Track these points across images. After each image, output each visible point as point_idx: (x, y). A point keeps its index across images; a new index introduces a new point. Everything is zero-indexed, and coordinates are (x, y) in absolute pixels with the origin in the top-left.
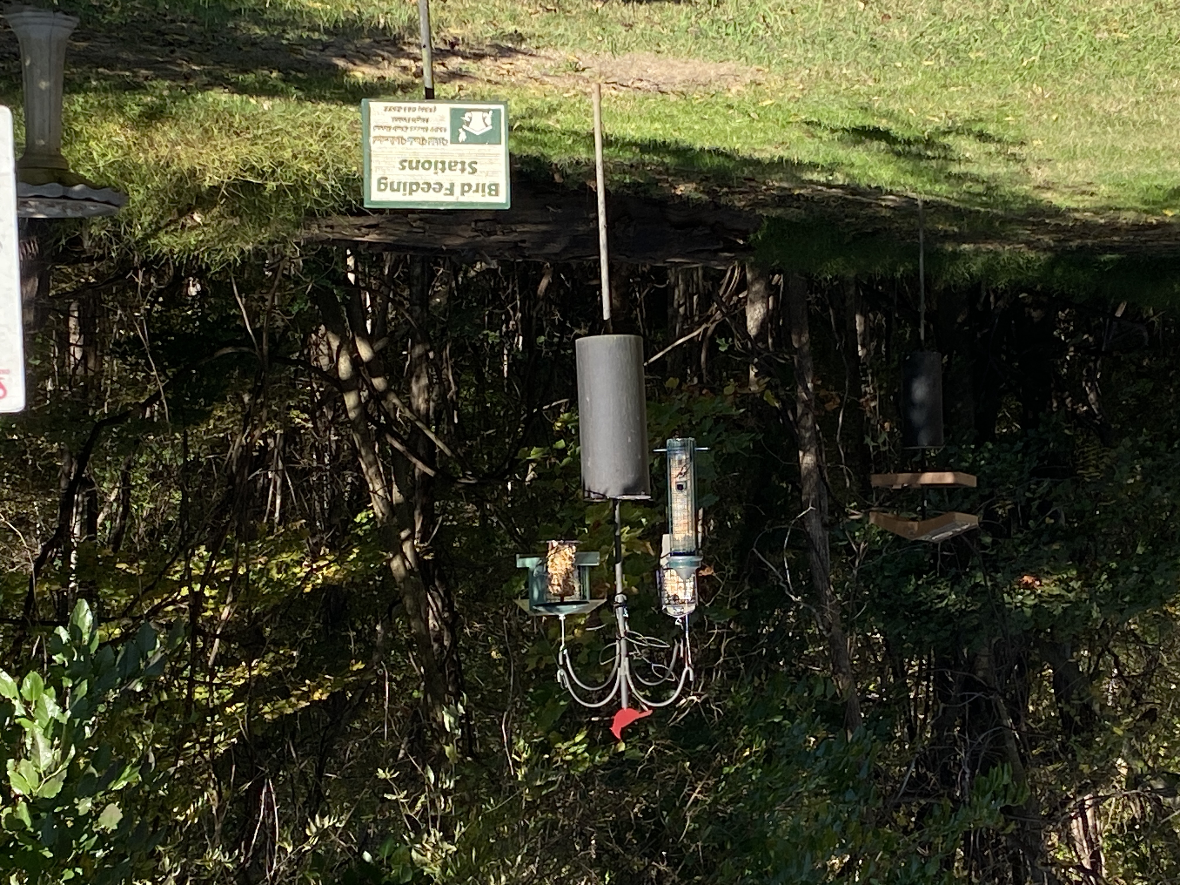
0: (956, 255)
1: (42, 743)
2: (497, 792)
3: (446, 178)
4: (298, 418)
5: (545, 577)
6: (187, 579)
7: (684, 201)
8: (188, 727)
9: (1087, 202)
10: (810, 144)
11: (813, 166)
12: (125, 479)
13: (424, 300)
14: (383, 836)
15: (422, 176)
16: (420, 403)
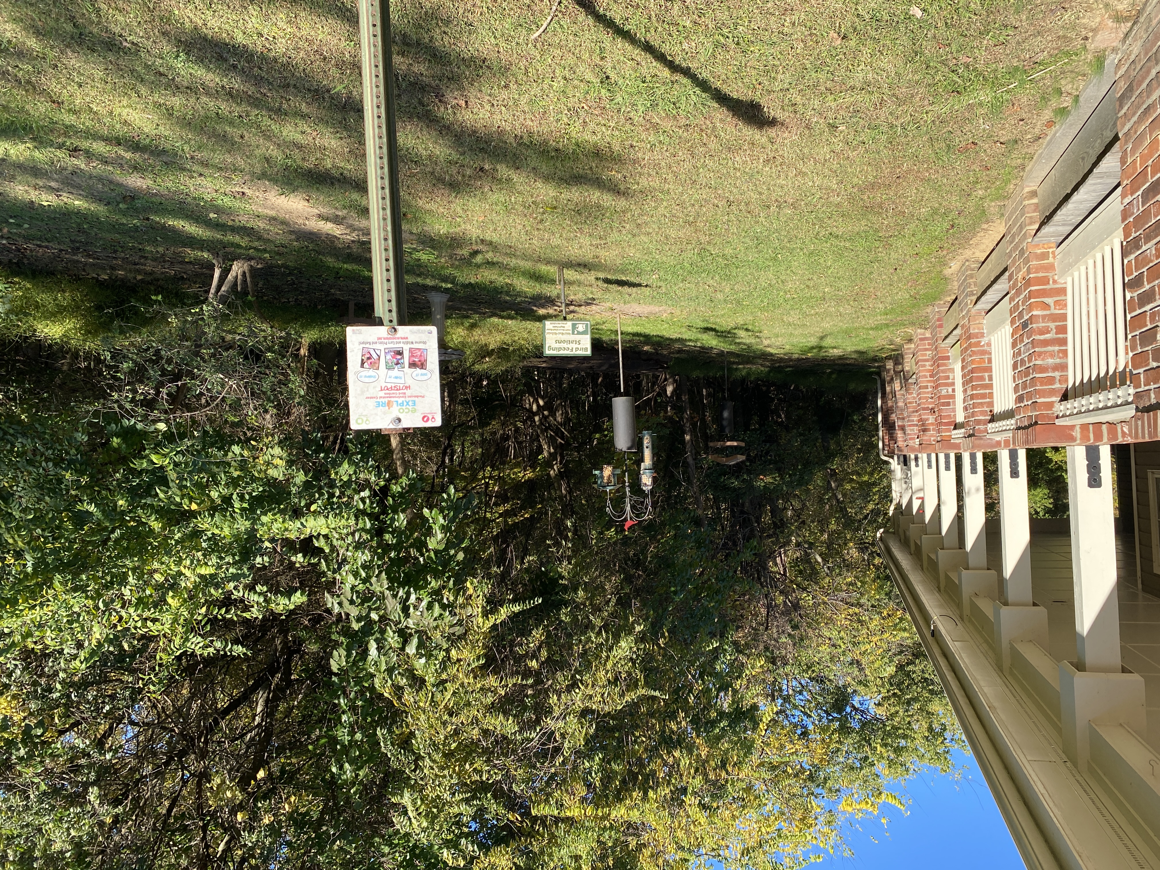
0: (737, 369)
1: (438, 532)
2: (585, 548)
3: (570, 346)
4: (519, 424)
5: (602, 477)
6: (484, 478)
7: (647, 352)
8: (485, 526)
9: (782, 351)
10: (690, 333)
11: (690, 340)
12: (463, 444)
13: (561, 384)
14: (548, 562)
15: (562, 345)
16: (559, 419)
